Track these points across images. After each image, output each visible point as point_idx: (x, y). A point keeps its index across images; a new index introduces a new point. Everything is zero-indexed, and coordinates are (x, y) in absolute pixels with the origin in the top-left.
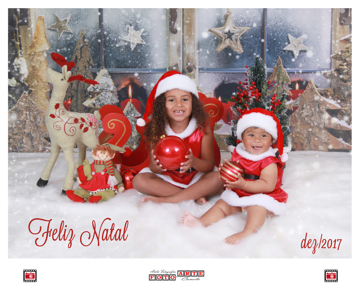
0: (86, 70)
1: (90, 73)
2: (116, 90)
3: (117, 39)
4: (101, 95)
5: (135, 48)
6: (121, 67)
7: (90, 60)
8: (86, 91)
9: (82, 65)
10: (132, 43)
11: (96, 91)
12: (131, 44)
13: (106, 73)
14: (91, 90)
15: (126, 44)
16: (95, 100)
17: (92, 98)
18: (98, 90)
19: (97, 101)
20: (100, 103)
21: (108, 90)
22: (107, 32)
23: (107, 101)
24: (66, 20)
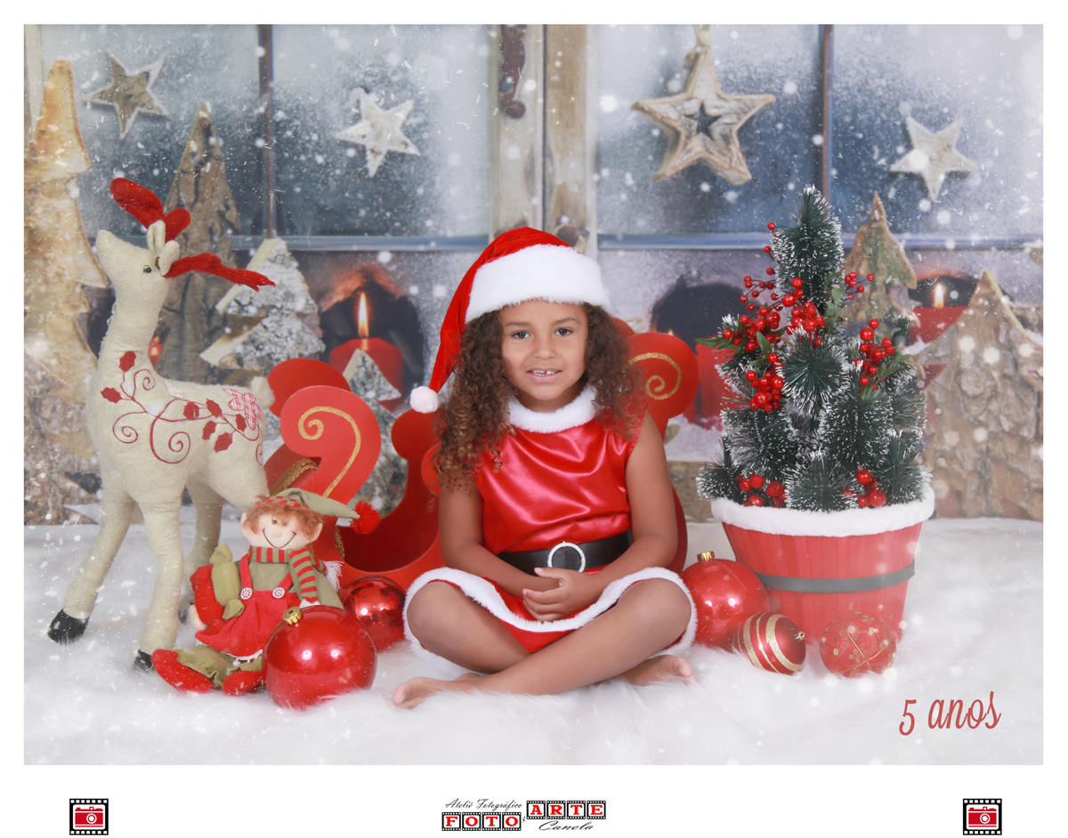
0: (212, 241)
1: (227, 251)
2: (316, 310)
3: (319, 136)
4: (265, 327)
5: (380, 167)
6: (332, 233)
7: (227, 208)
8: (211, 312)
9: (201, 223)
10: (372, 151)
11: (247, 312)
12: (368, 153)
13: (282, 253)
14: (230, 311)
15: (351, 153)
16: (244, 343)
17: (233, 335)
18: (252, 310)
19: (251, 348)
20: (258, 354)
21: (289, 310)
22: (286, 112)
23: (284, 347)
24: (147, 75)
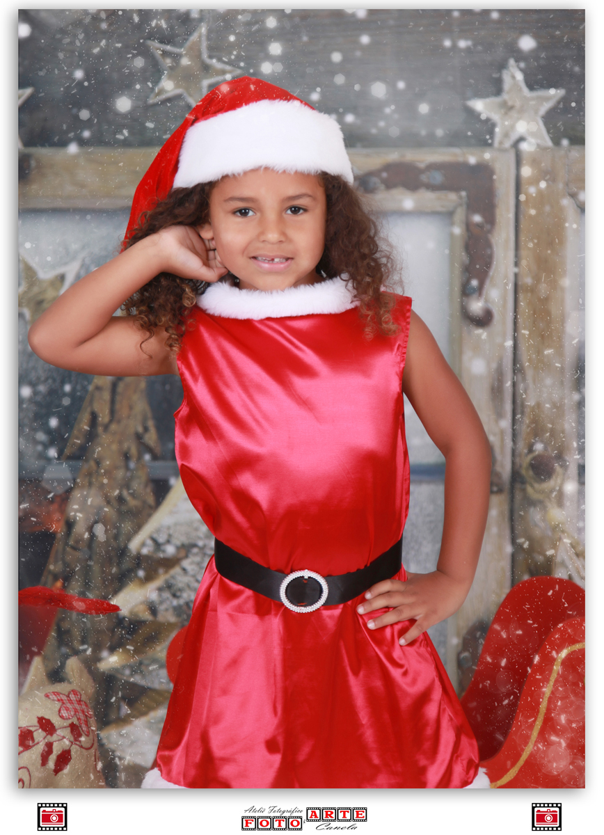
0: (127, 468)
1: (144, 479)
4: (184, 570)
7: (146, 429)
8: (123, 552)
9: (114, 447)
11: (164, 551)
14: (145, 551)
16: (160, 589)
17: (149, 578)
18: (170, 550)
19: (166, 595)
20: (175, 602)
24: (62, 278)
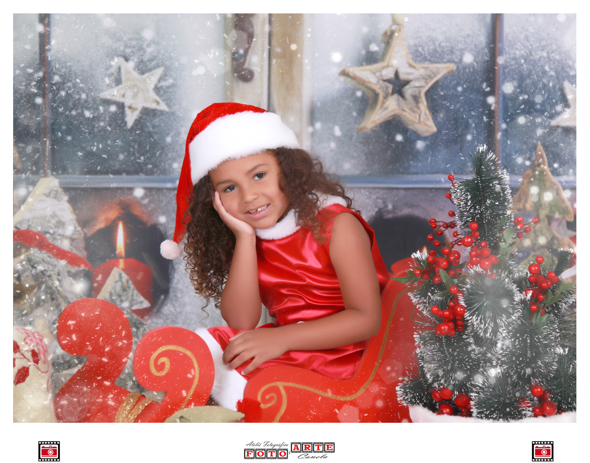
2: (82, 235)
3: (87, 95)
5: (136, 120)
6: (96, 173)
10: (130, 107)
12: (126, 109)
13: (55, 189)
15: (113, 108)
21: (60, 235)
22: (61, 76)
23: (55, 266)
